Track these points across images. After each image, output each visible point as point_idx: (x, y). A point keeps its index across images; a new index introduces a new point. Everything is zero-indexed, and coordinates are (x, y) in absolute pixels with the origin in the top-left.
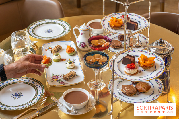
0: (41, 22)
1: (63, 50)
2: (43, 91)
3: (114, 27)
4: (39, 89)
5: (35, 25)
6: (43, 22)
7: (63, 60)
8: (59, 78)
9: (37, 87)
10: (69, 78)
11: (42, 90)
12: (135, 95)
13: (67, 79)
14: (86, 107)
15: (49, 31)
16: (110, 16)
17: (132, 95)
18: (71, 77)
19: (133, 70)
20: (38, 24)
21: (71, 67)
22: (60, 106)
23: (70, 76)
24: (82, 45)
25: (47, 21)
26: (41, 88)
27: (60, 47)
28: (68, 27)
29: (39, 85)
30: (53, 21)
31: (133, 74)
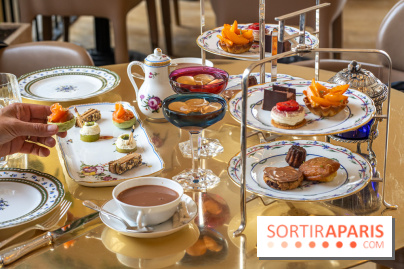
0: (45, 74)
1: (104, 120)
2: (60, 193)
3: (231, 47)
4: (49, 190)
5: (32, 78)
6: (50, 73)
7: (106, 138)
8: (99, 171)
9: (44, 186)
10: (124, 166)
11: (58, 189)
12: (299, 186)
13: (121, 168)
14: (176, 219)
15: (66, 89)
16: (219, 31)
17: (293, 185)
18: (130, 166)
19: (294, 114)
20: (38, 76)
21: (129, 148)
22: (106, 218)
23: (128, 163)
24: (153, 103)
25: (59, 71)
26: (55, 187)
27: (97, 112)
28: (113, 78)
29: (50, 182)
30: (75, 70)
31: (293, 123)
